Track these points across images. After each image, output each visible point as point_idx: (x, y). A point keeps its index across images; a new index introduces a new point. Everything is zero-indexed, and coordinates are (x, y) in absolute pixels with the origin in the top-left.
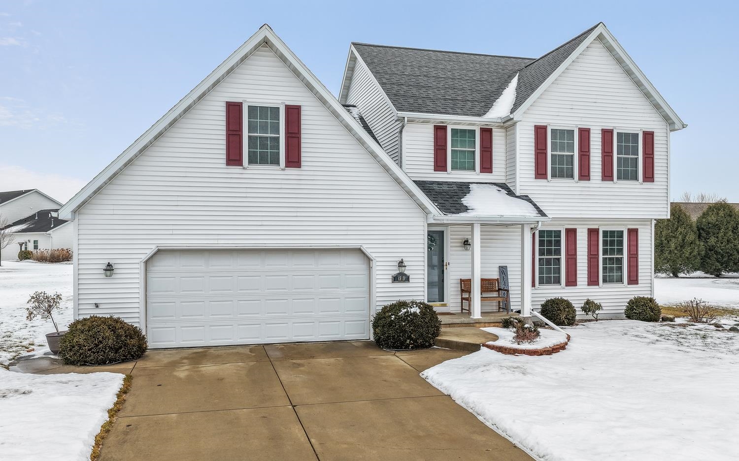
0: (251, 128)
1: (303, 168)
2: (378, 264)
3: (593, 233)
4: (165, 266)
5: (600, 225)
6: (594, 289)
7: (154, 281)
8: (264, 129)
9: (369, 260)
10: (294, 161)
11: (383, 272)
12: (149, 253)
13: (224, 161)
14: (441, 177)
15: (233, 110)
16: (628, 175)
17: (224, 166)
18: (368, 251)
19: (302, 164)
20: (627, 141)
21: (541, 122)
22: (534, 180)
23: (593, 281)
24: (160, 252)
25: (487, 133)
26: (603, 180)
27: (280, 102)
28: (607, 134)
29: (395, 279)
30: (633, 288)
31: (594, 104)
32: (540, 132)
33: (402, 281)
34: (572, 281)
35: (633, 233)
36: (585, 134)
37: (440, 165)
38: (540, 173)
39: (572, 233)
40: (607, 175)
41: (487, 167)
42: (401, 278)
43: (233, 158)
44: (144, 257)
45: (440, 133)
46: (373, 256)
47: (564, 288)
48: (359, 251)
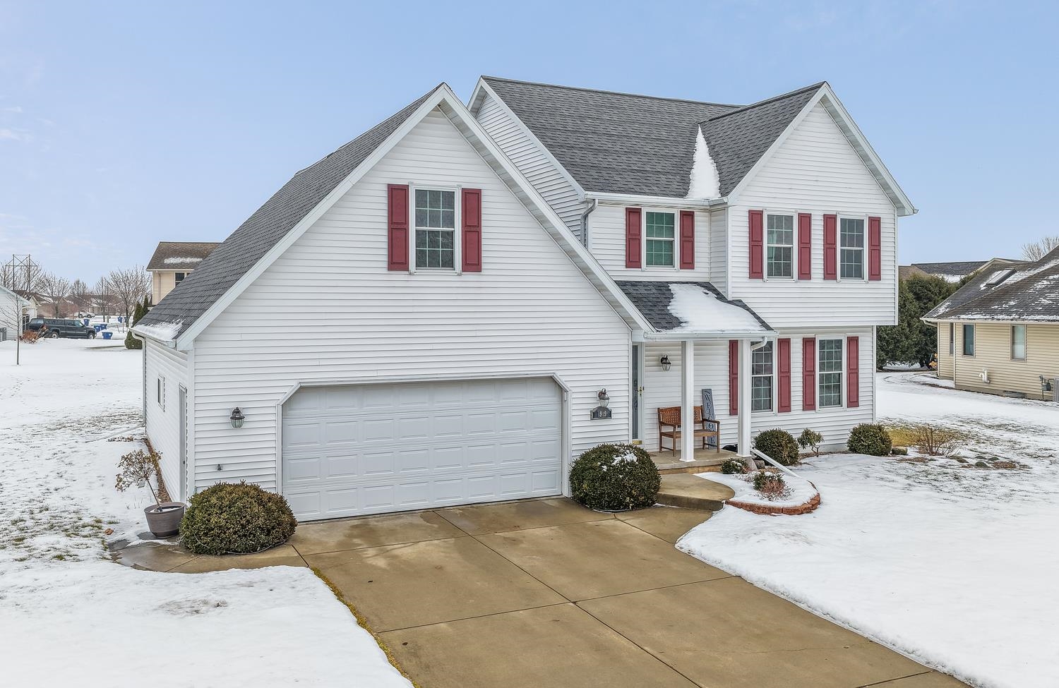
0: (420, 220)
1: (483, 273)
2: (574, 396)
3: (808, 343)
4: (311, 408)
5: (816, 334)
6: (810, 414)
7: (292, 429)
8: (434, 221)
9: (561, 390)
10: (473, 263)
11: (580, 405)
12: (289, 391)
13: (386, 265)
14: (634, 275)
15: (397, 195)
16: (853, 271)
17: (385, 271)
18: (562, 380)
19: (483, 266)
20: (851, 230)
21: (756, 206)
22: (748, 280)
23: (809, 405)
24: (304, 390)
25: (688, 216)
26: (824, 278)
27: (455, 184)
28: (829, 220)
29: (595, 415)
30: (853, 411)
31: (816, 183)
32: (755, 217)
33: (603, 418)
34: (785, 407)
35: (853, 341)
36: (805, 219)
37: (632, 260)
38: (755, 272)
39: (785, 344)
40: (829, 274)
41: (688, 263)
42: (601, 413)
43: (397, 262)
44: (282, 398)
45: (633, 218)
46: (567, 385)
47: (776, 415)
48: (551, 380)
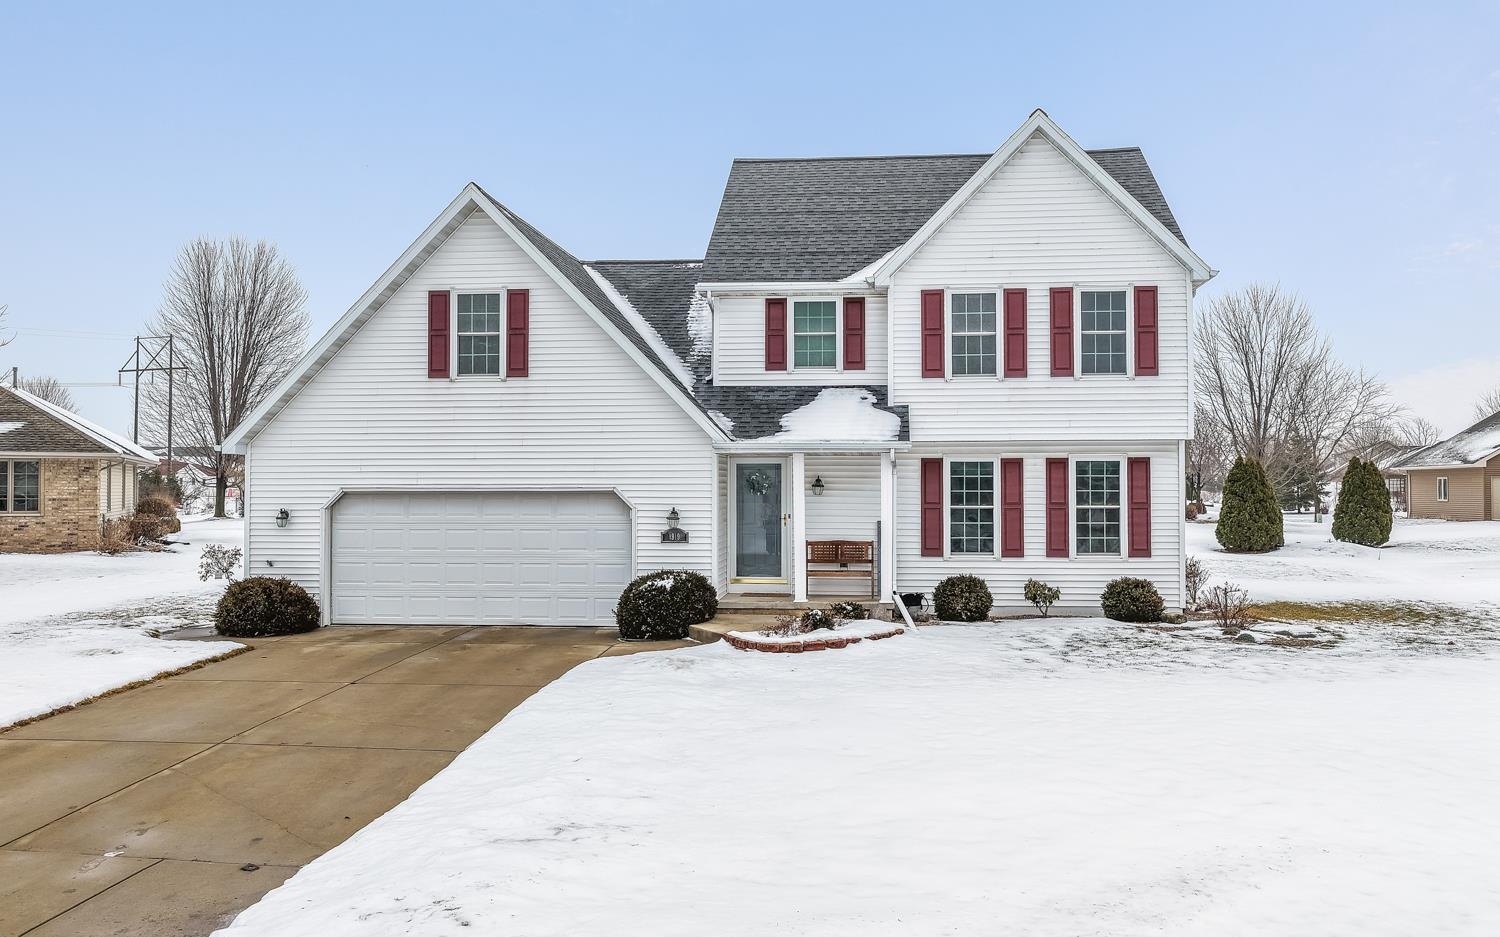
0: (463, 324)
1: (530, 378)
2: (640, 514)
3: (1056, 466)
4: (352, 514)
5: (1071, 452)
6: (1058, 563)
7: (340, 534)
8: (479, 325)
9: (626, 508)
10: (519, 367)
11: (648, 527)
12: (332, 496)
13: (426, 372)
14: (777, 379)
15: (438, 302)
16: (1108, 364)
17: (426, 378)
18: (625, 496)
19: (530, 371)
20: (1105, 306)
21: (933, 284)
22: (919, 380)
23: (1056, 547)
24: (345, 496)
25: (855, 305)
26: (1053, 375)
27: (500, 285)
28: (1060, 298)
29: (665, 537)
30: (1139, 562)
31: (1036, 247)
32: (932, 301)
33: (675, 541)
34: (1014, 548)
35: (1140, 467)
36: (1016, 300)
37: (775, 359)
38: (932, 367)
39: (1013, 468)
40: (1061, 366)
41: (855, 360)
42: (674, 535)
43: (438, 368)
44: (326, 502)
45: (775, 310)
46: (631, 502)
47: (998, 561)
48: (610, 496)
